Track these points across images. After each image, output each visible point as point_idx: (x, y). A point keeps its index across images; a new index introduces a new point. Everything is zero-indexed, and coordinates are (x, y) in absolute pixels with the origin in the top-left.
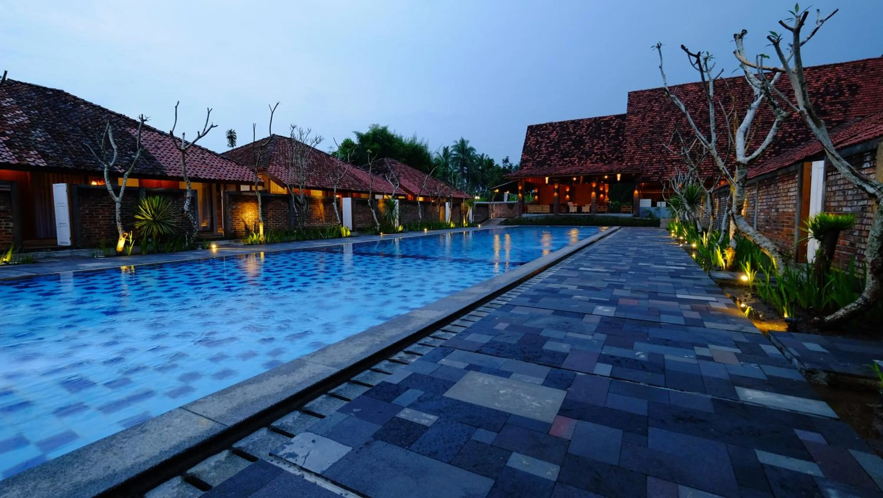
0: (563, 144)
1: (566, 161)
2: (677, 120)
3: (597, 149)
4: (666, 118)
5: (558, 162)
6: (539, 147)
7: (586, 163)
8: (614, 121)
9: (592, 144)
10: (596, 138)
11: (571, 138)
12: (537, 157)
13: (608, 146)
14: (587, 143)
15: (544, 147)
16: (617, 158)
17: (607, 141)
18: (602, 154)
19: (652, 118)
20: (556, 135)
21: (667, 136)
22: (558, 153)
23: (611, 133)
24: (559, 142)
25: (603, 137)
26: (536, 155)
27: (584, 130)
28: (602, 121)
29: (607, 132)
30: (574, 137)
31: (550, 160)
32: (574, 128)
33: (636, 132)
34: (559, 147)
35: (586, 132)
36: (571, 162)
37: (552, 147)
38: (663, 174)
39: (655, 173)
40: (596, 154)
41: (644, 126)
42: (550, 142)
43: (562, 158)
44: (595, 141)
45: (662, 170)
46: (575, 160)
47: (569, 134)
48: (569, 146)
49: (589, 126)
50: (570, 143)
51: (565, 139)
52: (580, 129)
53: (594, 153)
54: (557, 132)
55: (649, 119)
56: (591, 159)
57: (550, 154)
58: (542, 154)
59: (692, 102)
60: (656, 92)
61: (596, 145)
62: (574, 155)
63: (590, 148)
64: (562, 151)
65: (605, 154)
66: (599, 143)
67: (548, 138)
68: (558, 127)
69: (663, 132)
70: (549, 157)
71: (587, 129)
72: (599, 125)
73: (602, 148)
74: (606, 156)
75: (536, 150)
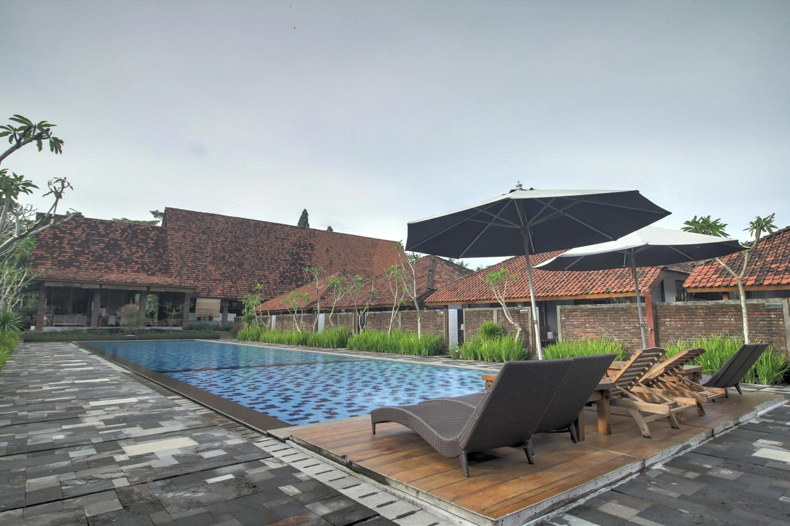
0: (94, 244)
1: (101, 265)
2: (213, 243)
3: (137, 258)
4: (204, 240)
5: (89, 264)
6: (60, 243)
7: (126, 271)
8: (151, 231)
9: (130, 251)
10: (133, 245)
11: (104, 241)
12: (59, 255)
13: (148, 256)
14: (124, 249)
15: (68, 244)
16: (160, 270)
17: (146, 250)
18: (143, 264)
19: (192, 237)
20: (83, 233)
21: (207, 257)
22: (88, 254)
23: (149, 243)
24: (87, 241)
25: (142, 246)
26: (56, 252)
27: (118, 234)
28: (138, 229)
29: (145, 241)
30: (106, 240)
31: (78, 262)
32: (105, 229)
33: (180, 248)
34: (89, 247)
35: (121, 236)
36: (107, 267)
37: (79, 246)
38: (209, 291)
39: (203, 289)
40: (137, 263)
41: (186, 244)
42: (76, 239)
43: (95, 261)
44: (134, 249)
45: (208, 287)
46: (112, 266)
47: (99, 235)
48: (102, 249)
49: (124, 231)
50: (102, 245)
51: (97, 240)
52: (113, 232)
53: (134, 261)
54: (83, 229)
55: (190, 238)
56: (131, 268)
57: (77, 254)
58: (65, 252)
59: (222, 231)
60: (192, 214)
61: (135, 253)
62: (110, 260)
63: (128, 255)
64: (94, 252)
65: (147, 264)
66: (138, 252)
67: (71, 234)
68: (84, 223)
69: (204, 253)
70: (76, 257)
71: (122, 234)
72: (135, 232)
73: (142, 257)
74: (148, 266)
75: (54, 246)
